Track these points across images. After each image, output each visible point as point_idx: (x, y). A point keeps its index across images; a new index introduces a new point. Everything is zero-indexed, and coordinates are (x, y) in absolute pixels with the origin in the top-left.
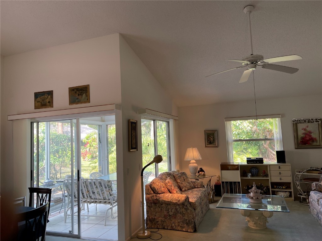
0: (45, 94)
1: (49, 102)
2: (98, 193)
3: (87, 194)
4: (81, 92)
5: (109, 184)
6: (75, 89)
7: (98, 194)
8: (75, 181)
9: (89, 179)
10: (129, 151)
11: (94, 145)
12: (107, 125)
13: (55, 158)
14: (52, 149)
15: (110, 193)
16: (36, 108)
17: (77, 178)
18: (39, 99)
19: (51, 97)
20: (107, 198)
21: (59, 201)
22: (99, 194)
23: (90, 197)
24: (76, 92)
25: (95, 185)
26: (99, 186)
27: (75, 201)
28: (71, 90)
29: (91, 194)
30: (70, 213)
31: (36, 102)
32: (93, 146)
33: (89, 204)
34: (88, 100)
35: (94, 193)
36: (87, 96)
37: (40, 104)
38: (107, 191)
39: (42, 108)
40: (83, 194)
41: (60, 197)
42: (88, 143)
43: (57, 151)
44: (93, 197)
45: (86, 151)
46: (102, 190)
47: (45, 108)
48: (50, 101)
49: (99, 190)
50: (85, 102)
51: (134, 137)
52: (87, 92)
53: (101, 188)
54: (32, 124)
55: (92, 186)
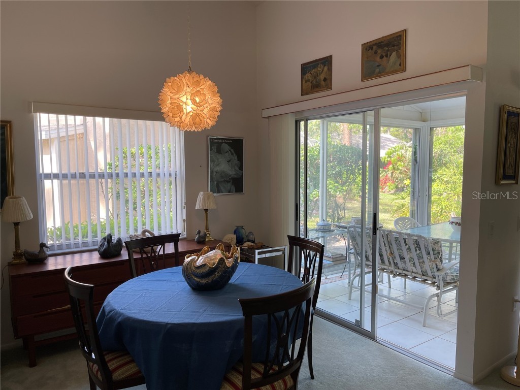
0: (318, 64)
1: (325, 80)
2: (411, 259)
3: (389, 259)
4: (388, 50)
5: (437, 247)
6: (374, 45)
7: (411, 263)
8: (368, 231)
9: (394, 232)
10: (497, 183)
11: (401, 168)
12: (432, 129)
13: (337, 184)
14: (333, 171)
15: (436, 265)
16: (304, 93)
17: (371, 226)
18: (308, 76)
19: (328, 69)
20: (430, 274)
21: (339, 260)
22: (414, 264)
23: (396, 264)
24: (376, 52)
25: (406, 244)
26: (414, 248)
27: (368, 266)
28: (366, 49)
29: (398, 260)
30: (358, 286)
31: (304, 82)
32: (398, 169)
33: (393, 277)
34: (402, 67)
35: (402, 258)
36: (399, 56)
37: (309, 84)
38: (431, 261)
39: (313, 92)
40: (381, 256)
41: (342, 253)
42: (389, 163)
43: (340, 174)
44: (400, 265)
45: (387, 176)
46: (420, 257)
47: (319, 91)
48: (327, 77)
49: (414, 254)
50: (395, 72)
51: (511, 149)
52: (400, 48)
53: (418, 252)
54: (297, 123)
55: (399, 245)
